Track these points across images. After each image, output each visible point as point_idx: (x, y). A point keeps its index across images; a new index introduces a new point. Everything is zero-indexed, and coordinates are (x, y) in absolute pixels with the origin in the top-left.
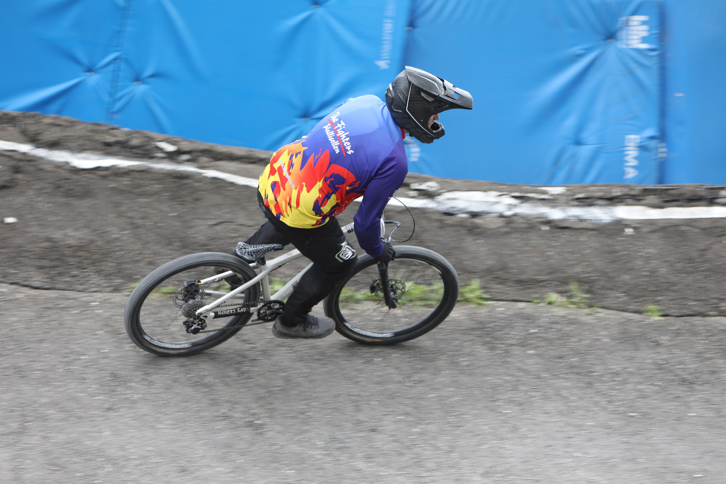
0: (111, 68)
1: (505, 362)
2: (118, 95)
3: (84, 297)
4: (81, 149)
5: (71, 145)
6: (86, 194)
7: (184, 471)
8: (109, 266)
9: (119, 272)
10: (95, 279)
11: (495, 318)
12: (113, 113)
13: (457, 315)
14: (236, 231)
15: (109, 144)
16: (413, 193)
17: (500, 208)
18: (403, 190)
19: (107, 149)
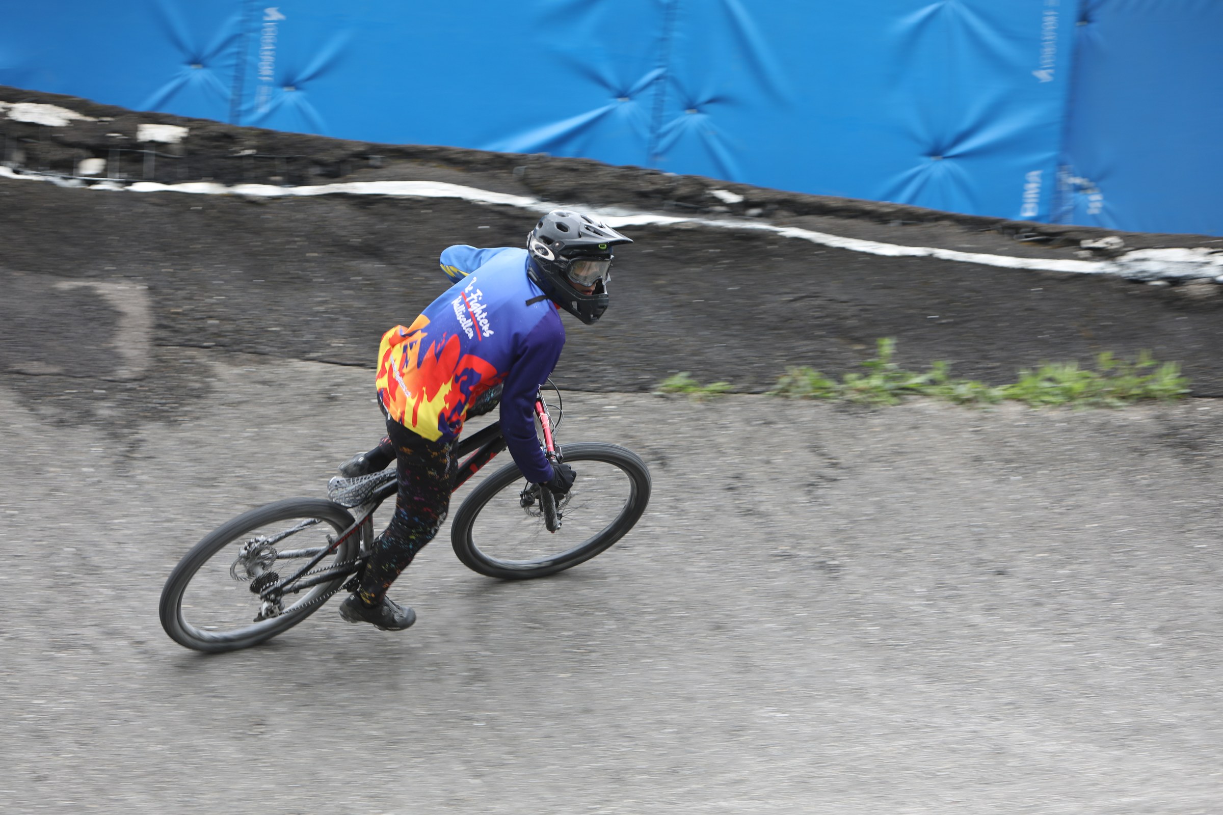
0: (652, 91)
1: (1204, 479)
2: (665, 128)
3: (595, 399)
5: (590, 196)
7: (718, 628)
9: (649, 365)
11: (1195, 421)
12: (657, 155)
13: (1139, 418)
14: (822, 308)
15: (644, 195)
16: (1083, 253)
17: (1210, 271)
18: (1072, 249)
19: (642, 201)
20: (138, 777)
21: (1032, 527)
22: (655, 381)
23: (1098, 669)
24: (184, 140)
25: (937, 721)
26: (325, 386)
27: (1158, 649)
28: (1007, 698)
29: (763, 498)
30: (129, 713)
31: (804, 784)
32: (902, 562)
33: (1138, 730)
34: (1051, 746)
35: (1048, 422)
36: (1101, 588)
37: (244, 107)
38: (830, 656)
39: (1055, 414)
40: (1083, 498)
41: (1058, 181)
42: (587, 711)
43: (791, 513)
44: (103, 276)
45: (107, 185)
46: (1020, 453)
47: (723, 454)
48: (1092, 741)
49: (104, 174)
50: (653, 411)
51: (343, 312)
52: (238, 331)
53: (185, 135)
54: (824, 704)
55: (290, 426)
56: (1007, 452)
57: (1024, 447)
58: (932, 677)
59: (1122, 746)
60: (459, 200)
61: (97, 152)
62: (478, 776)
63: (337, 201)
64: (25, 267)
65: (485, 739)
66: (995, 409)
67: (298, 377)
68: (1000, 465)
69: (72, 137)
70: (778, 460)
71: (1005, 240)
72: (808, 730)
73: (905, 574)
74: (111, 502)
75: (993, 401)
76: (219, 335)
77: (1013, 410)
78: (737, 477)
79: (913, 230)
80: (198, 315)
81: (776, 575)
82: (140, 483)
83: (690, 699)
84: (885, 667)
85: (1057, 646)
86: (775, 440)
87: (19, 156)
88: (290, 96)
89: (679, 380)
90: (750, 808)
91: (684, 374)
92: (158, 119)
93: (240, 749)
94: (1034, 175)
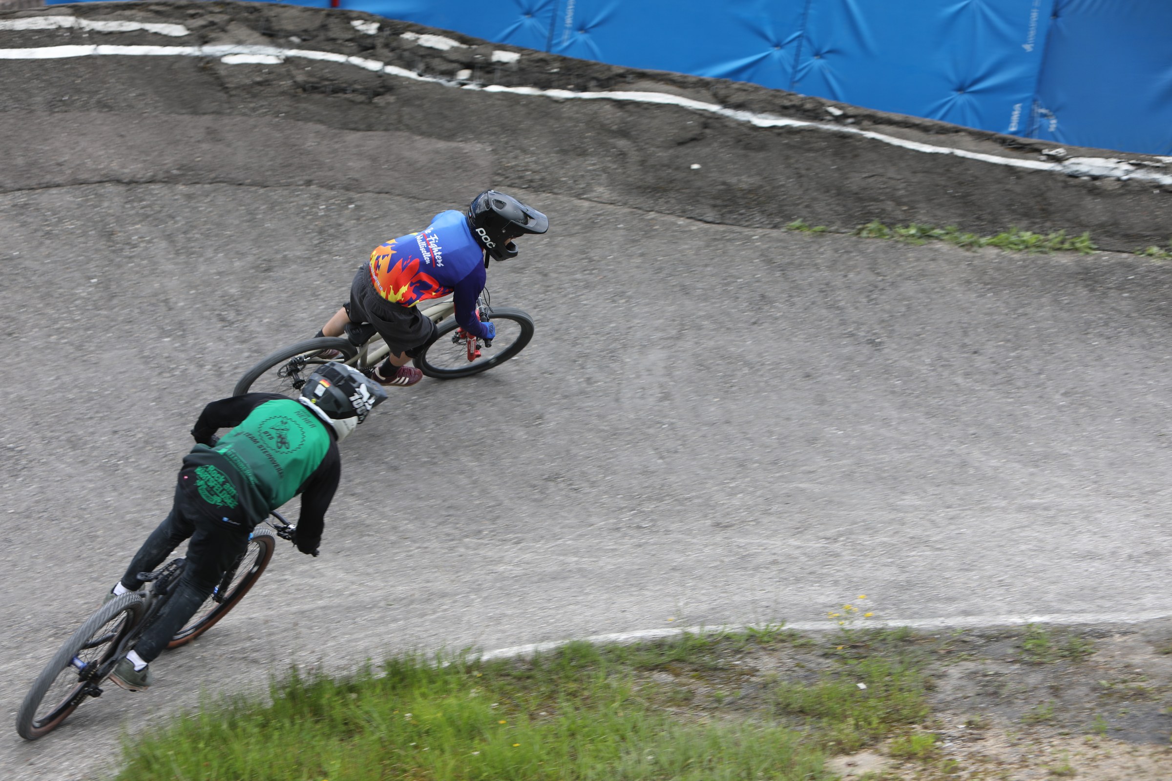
0: (795, 44)
1: (1101, 302)
2: (801, 66)
3: (747, 231)
4: (762, 110)
6: (762, 147)
7: (808, 376)
8: (772, 207)
9: (780, 212)
10: (758, 217)
11: (1099, 265)
12: (794, 82)
13: (1066, 261)
14: (885, 183)
15: (785, 108)
16: (1043, 158)
17: (1118, 173)
18: (1035, 155)
19: (784, 111)
20: (469, 446)
21: (997, 326)
22: (784, 222)
23: (1027, 416)
24: (519, 61)
25: (930, 442)
26: (590, 215)
27: (1063, 406)
28: (972, 430)
29: (840, 298)
31: (849, 476)
32: (918, 343)
33: (1046, 456)
34: (994, 463)
35: (1011, 260)
36: (1034, 366)
37: (554, 42)
38: (871, 397)
39: (1017, 256)
40: (1029, 310)
41: (1032, 111)
42: (728, 422)
43: (857, 308)
44: (466, 141)
45: (471, 87)
46: (994, 279)
47: (818, 269)
48: (1019, 462)
49: (471, 79)
50: (781, 241)
51: (604, 170)
52: (542, 179)
53: (518, 58)
54: (866, 427)
55: (568, 239)
56: (986, 278)
57: (996, 275)
58: (929, 415)
59: (1037, 466)
60: (677, 106)
61: (467, 66)
62: (662, 458)
63: (604, 102)
64: (422, 134)
65: (667, 435)
66: (981, 250)
67: (575, 209)
68: (981, 286)
69: (453, 57)
70: (851, 275)
71: (999, 148)
72: (853, 442)
73: (921, 350)
75: (980, 246)
76: (531, 181)
77: (993, 252)
78: (827, 284)
79: (942, 137)
80: (519, 168)
81: (846, 345)
83: (788, 419)
84: (904, 406)
85: (1004, 400)
86: (851, 263)
87: (422, 66)
88: (582, 37)
89: (797, 223)
90: (817, 489)
91: (800, 220)
92: (503, 48)
93: (527, 433)
94: (1018, 107)
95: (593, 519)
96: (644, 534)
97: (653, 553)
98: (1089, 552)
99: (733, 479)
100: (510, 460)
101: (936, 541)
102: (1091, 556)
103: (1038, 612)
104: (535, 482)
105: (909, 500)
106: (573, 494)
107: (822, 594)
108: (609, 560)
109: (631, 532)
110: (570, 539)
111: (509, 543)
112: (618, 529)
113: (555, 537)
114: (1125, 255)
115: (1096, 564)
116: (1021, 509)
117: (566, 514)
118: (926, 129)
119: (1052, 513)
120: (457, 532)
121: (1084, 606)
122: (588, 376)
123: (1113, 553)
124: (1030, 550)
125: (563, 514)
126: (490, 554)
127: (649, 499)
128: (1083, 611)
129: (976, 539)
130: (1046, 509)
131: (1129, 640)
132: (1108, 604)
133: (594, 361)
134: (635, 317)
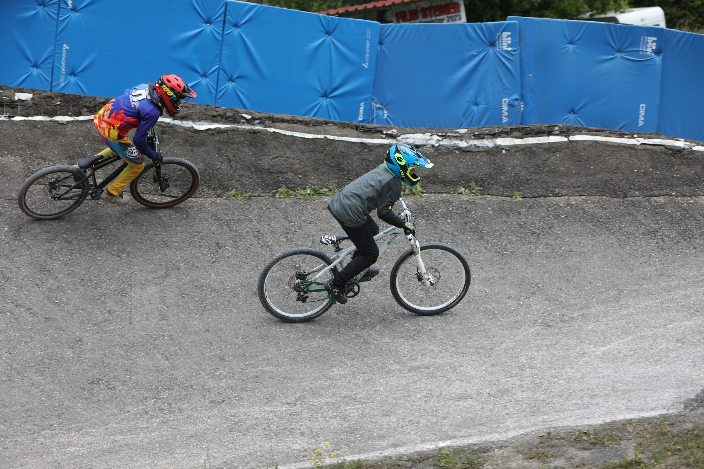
0: (216, 73)
1: (435, 227)
2: (220, 89)
3: (201, 201)
4: (200, 119)
5: (193, 117)
8: (215, 183)
9: (221, 186)
10: (206, 191)
11: (429, 203)
12: (218, 99)
14: (285, 161)
15: (214, 116)
16: (384, 136)
17: (432, 142)
18: (379, 134)
19: (214, 119)
20: (34, 366)
22: (224, 193)
24: (32, 99)
28: (368, 320)
29: (268, 240)
30: (27, 339)
31: (294, 359)
33: (418, 332)
34: (386, 340)
41: (371, 106)
42: (207, 331)
44: (3, 155)
45: (2, 118)
48: (402, 337)
49: (2, 113)
50: (224, 205)
53: (31, 97)
59: (414, 339)
62: (167, 359)
65: (169, 344)
70: (273, 224)
71: (354, 132)
74: (14, 250)
78: (258, 231)
79: (318, 128)
82: (24, 243)
86: (272, 216)
88: (72, 79)
89: (233, 192)
90: (275, 370)
91: (235, 190)
92: (22, 91)
93: (73, 352)
94: (362, 104)
95: (129, 408)
96: (165, 414)
97: (174, 426)
98: (462, 394)
99: (218, 369)
100: (64, 373)
101: (361, 398)
102: (464, 397)
103: (441, 439)
104: (85, 386)
105: (337, 371)
106: (111, 392)
107: (296, 443)
108: (144, 435)
109: (155, 414)
110: (116, 423)
111: (74, 431)
112: (146, 413)
113: (104, 423)
114: (444, 195)
115: (469, 402)
116: (410, 370)
117: (109, 407)
118: (306, 124)
119: (432, 369)
120: (36, 427)
121: (471, 432)
122: (108, 309)
123: (478, 394)
124: (424, 397)
125: (106, 406)
126: (61, 440)
127: (164, 389)
128: (471, 435)
129: (387, 393)
130: (426, 368)
131: (505, 452)
132: (485, 429)
133: (111, 298)
134: (134, 266)
